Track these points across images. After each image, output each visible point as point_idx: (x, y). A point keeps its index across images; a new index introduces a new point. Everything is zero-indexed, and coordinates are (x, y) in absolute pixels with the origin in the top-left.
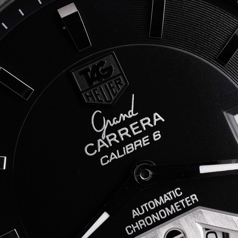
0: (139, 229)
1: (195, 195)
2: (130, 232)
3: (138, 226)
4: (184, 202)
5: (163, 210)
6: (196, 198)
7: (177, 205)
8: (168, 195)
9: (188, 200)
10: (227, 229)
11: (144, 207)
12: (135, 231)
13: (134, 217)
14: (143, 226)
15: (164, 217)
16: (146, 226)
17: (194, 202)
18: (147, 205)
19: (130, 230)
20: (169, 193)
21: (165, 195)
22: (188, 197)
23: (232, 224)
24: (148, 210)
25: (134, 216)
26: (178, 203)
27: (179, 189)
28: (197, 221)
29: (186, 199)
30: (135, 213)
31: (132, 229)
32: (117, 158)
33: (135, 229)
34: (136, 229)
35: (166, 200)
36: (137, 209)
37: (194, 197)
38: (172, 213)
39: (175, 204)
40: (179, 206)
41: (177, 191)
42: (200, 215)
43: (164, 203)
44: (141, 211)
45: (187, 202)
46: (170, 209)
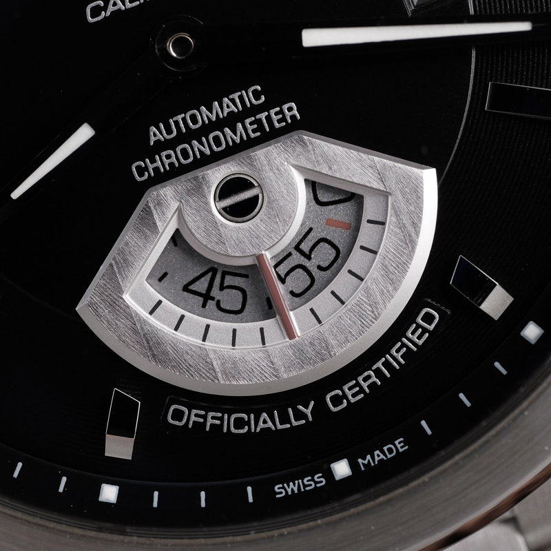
0: (162, 170)
1: (293, 105)
2: (141, 175)
3: (159, 163)
4: (269, 118)
5: (218, 133)
6: (295, 112)
7: (251, 124)
8: (233, 101)
9: (276, 114)
10: (359, 184)
11: (177, 123)
12: (153, 174)
13: (152, 144)
14: (171, 165)
15: (220, 149)
16: (177, 165)
17: (290, 121)
18: (184, 120)
19: (141, 171)
20: (236, 96)
21: (226, 100)
22: (278, 109)
23: (371, 175)
24: (184, 130)
25: (153, 139)
26: (253, 118)
27: (259, 88)
28: (292, 162)
29: (273, 112)
30: (156, 134)
31: (146, 169)
32: (123, 8)
33: (153, 169)
34: (156, 170)
35: (226, 111)
36: (162, 125)
37: (291, 110)
38: (238, 141)
39: (248, 121)
40: (255, 126)
41: (255, 92)
42: (299, 149)
43: (221, 116)
44: (169, 131)
45: (275, 118)
46: (235, 133)
